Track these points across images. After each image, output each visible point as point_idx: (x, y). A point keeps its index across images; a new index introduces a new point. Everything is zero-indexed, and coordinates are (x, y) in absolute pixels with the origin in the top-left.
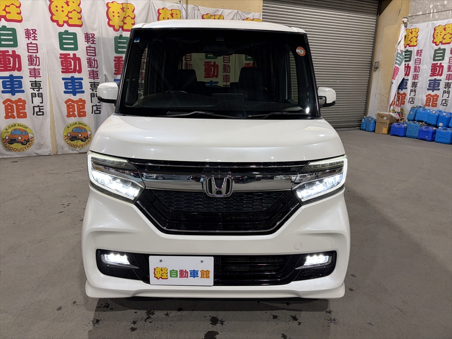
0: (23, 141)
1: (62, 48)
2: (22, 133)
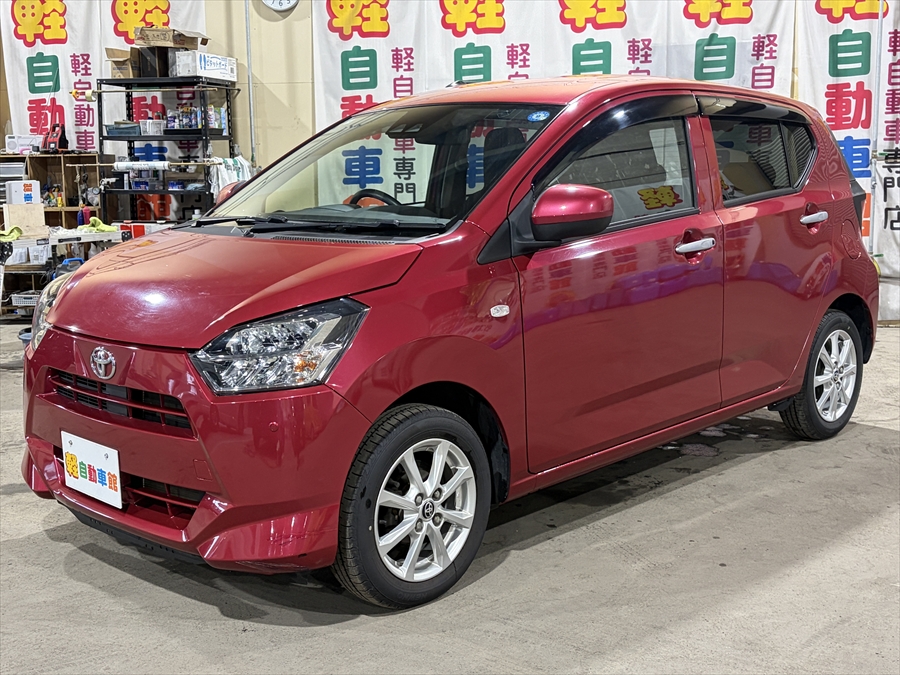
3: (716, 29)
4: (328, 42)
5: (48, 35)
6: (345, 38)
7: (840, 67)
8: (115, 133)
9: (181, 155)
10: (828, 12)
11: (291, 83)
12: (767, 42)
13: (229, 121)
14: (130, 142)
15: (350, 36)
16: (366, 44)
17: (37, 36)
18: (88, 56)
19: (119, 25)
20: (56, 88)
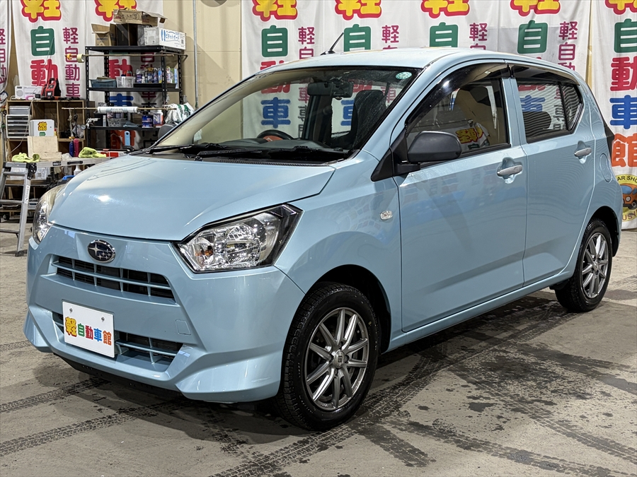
3: (533, 17)
4: (253, 23)
5: (47, 14)
6: (265, 19)
7: (623, 45)
8: (97, 86)
9: (143, 102)
10: (615, 7)
11: (225, 52)
12: (570, 27)
13: (180, 78)
14: (106, 92)
15: (269, 18)
16: (279, 24)
17: (39, 14)
18: (76, 29)
19: (100, 7)
20: (52, 52)
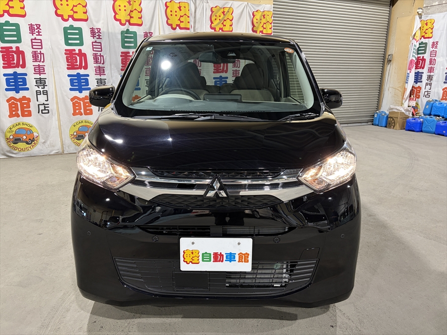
0: (27, 140)
1: (67, 44)
2: (27, 132)
